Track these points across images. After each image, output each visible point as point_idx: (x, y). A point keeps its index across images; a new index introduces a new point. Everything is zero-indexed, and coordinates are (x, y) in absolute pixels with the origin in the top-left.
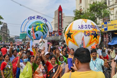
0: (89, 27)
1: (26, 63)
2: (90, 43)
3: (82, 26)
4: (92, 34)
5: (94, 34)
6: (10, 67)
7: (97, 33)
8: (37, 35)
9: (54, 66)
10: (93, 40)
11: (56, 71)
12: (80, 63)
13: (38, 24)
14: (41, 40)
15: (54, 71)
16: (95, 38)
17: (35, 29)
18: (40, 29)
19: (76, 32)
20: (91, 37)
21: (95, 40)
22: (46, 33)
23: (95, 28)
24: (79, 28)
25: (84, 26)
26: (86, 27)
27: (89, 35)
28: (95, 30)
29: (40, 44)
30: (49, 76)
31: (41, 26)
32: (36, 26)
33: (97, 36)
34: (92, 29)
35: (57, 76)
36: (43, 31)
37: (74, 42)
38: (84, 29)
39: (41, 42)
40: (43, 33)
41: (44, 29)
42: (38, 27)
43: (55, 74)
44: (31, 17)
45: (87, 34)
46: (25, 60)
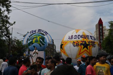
0: (79, 37)
2: (80, 54)
3: (72, 36)
4: (81, 44)
7: (87, 43)
8: (34, 47)
10: (82, 51)
16: (85, 48)
17: (32, 41)
20: (79, 47)
21: (86, 50)
23: (86, 38)
24: (69, 38)
25: (74, 37)
26: (75, 37)
27: (77, 45)
28: (85, 40)
32: (34, 38)
33: (88, 47)
34: (81, 39)
36: (39, 43)
37: (64, 52)
38: (73, 40)
40: (40, 44)
41: (40, 41)
44: (33, 31)
45: (75, 44)
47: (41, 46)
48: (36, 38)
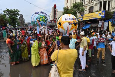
1: (34, 41)
2: (72, 29)
3: (68, 18)
4: (73, 23)
5: (74, 24)
6: (25, 43)
7: (76, 23)
8: (41, 23)
9: (51, 42)
10: (73, 27)
11: (52, 45)
12: (64, 45)
13: (41, 17)
14: (43, 27)
15: (51, 45)
16: (75, 26)
17: (40, 20)
18: (42, 20)
19: (64, 22)
20: (72, 25)
22: (46, 22)
24: (65, 19)
25: (69, 19)
27: (71, 24)
28: (75, 21)
29: (43, 29)
30: (48, 48)
31: (43, 18)
32: (40, 18)
34: (73, 20)
35: (53, 48)
36: (44, 21)
37: (62, 28)
38: (69, 21)
39: (43, 28)
41: (45, 20)
42: (41, 18)
43: (52, 47)
44: (37, 12)
46: (34, 39)
47: (45, 23)
48: (42, 17)
